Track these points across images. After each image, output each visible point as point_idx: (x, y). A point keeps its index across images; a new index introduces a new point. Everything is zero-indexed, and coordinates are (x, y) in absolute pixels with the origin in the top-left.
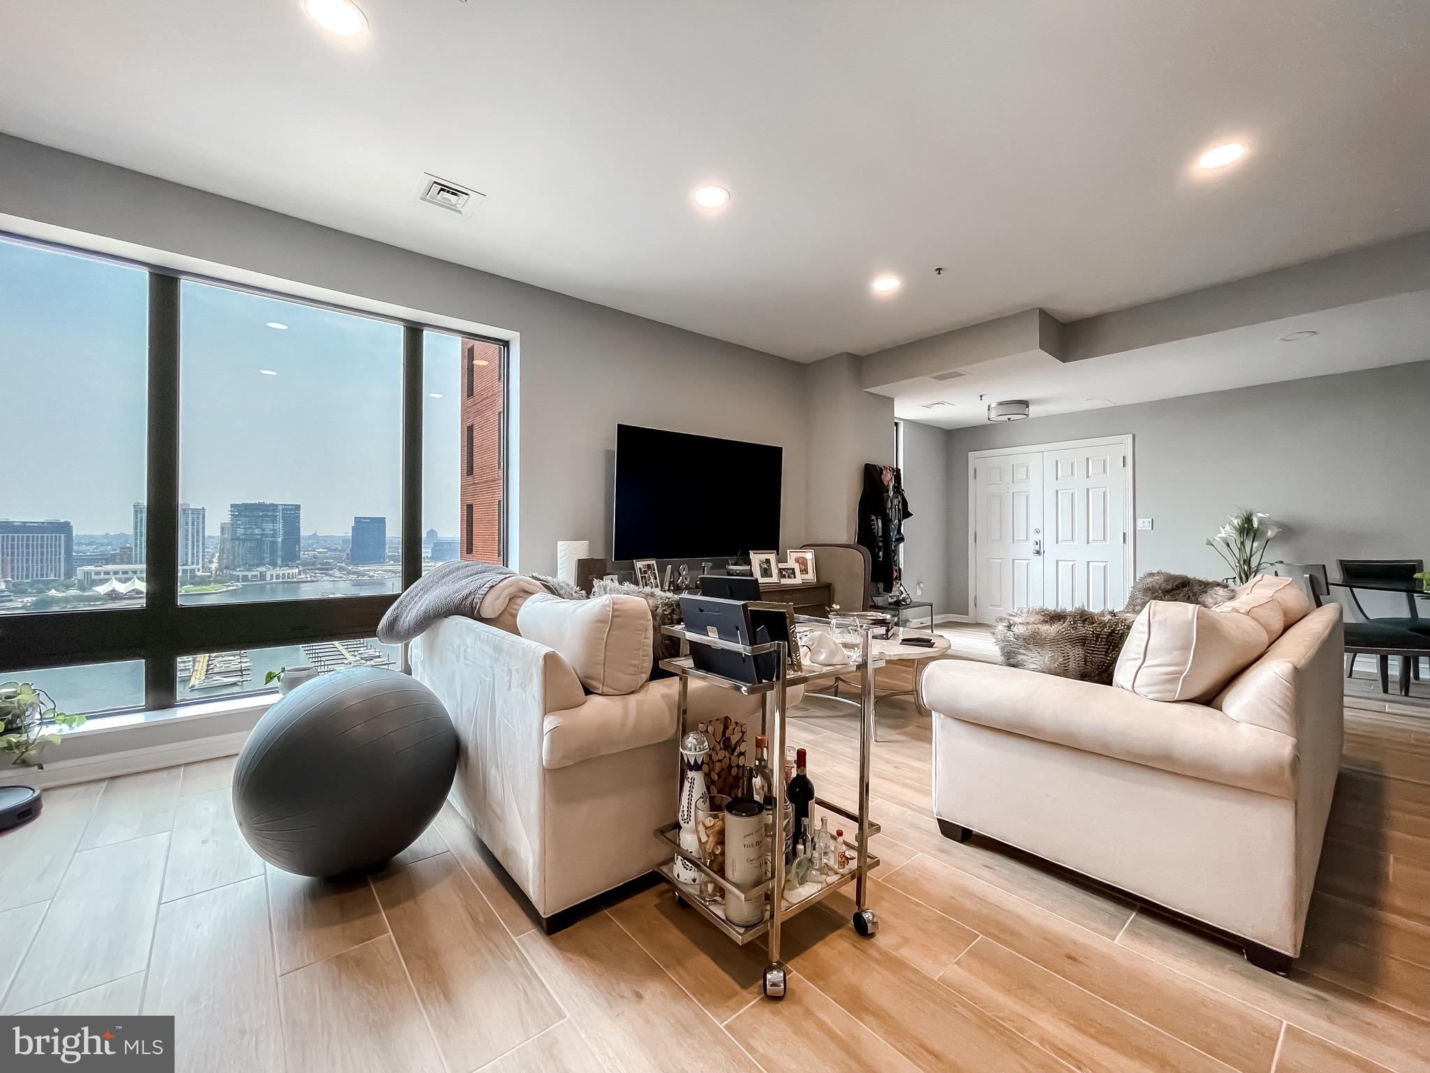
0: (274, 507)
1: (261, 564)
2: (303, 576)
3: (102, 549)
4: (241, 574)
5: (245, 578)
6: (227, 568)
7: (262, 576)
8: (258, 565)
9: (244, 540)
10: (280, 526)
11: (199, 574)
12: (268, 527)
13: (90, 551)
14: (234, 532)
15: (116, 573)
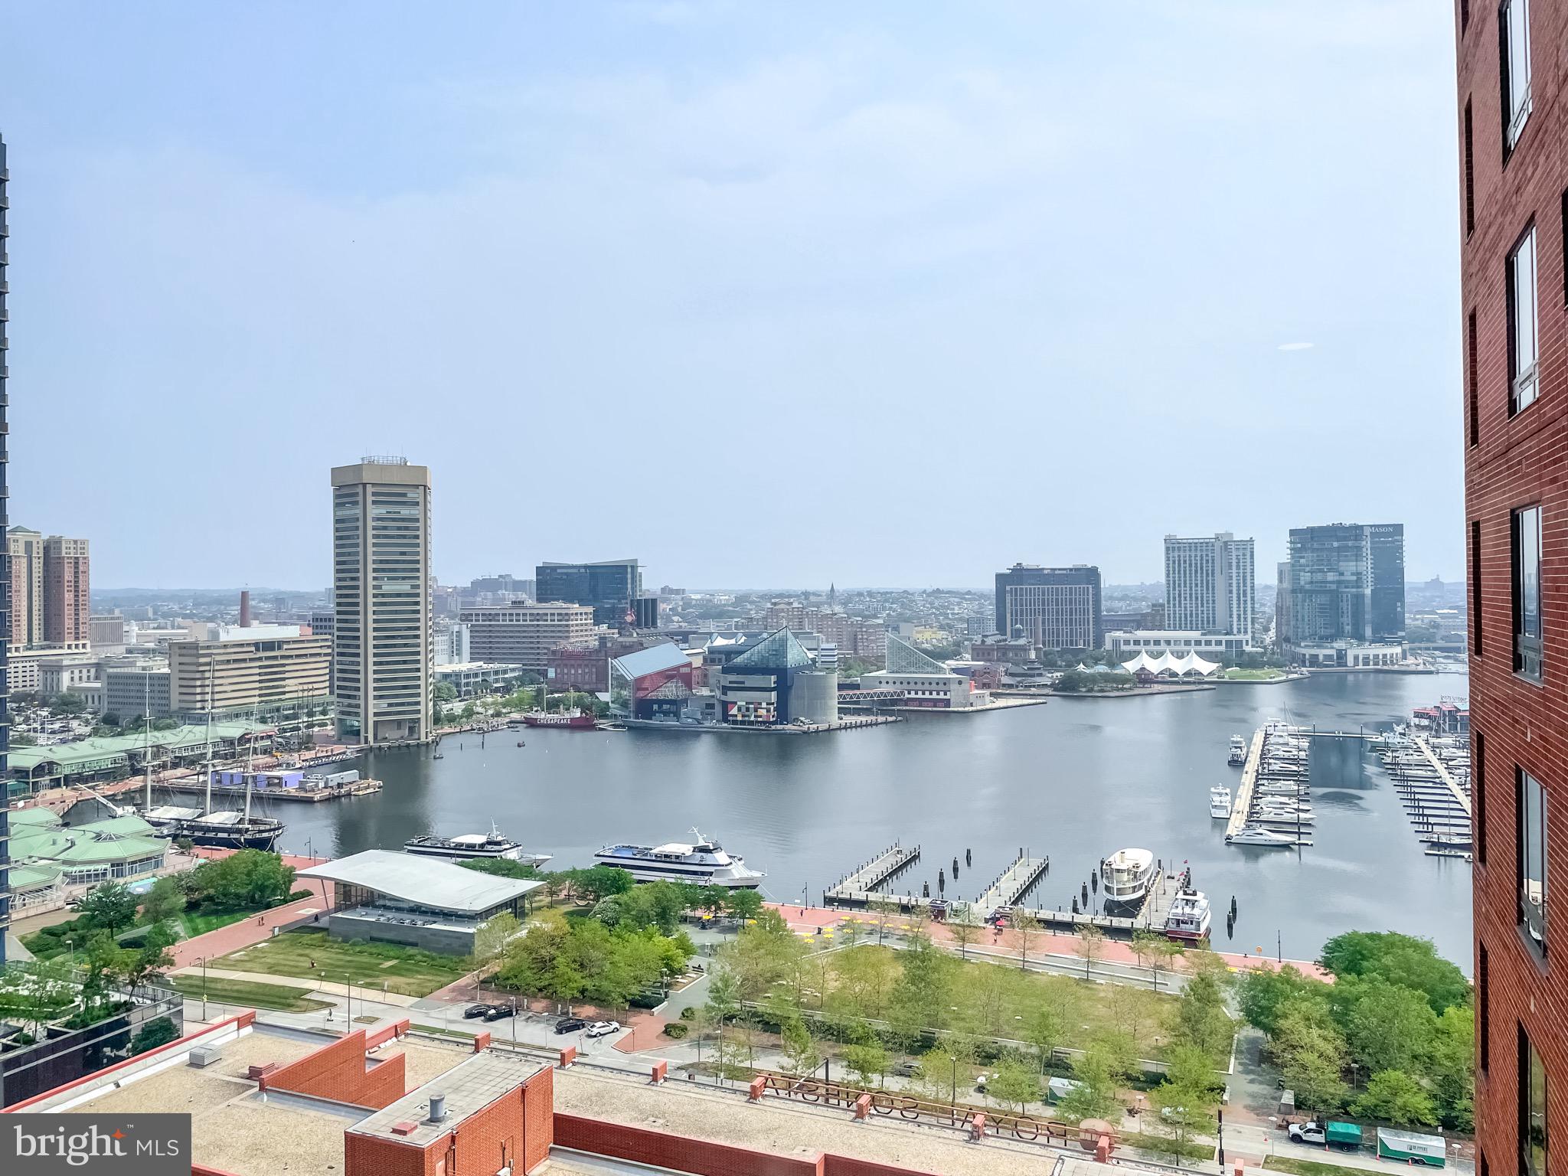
0: (1356, 531)
1: (1338, 634)
2: (1411, 660)
3: (1135, 605)
4: (1308, 652)
5: (1314, 661)
6: (1287, 640)
7: (1341, 656)
8: (1332, 638)
9: (1311, 592)
10: (1366, 566)
11: (1248, 649)
12: (1349, 567)
13: (1123, 608)
14: (1296, 579)
15: (1147, 642)
